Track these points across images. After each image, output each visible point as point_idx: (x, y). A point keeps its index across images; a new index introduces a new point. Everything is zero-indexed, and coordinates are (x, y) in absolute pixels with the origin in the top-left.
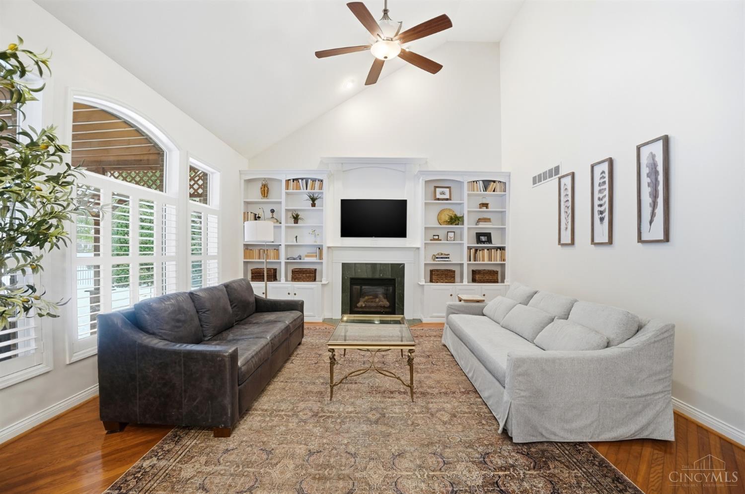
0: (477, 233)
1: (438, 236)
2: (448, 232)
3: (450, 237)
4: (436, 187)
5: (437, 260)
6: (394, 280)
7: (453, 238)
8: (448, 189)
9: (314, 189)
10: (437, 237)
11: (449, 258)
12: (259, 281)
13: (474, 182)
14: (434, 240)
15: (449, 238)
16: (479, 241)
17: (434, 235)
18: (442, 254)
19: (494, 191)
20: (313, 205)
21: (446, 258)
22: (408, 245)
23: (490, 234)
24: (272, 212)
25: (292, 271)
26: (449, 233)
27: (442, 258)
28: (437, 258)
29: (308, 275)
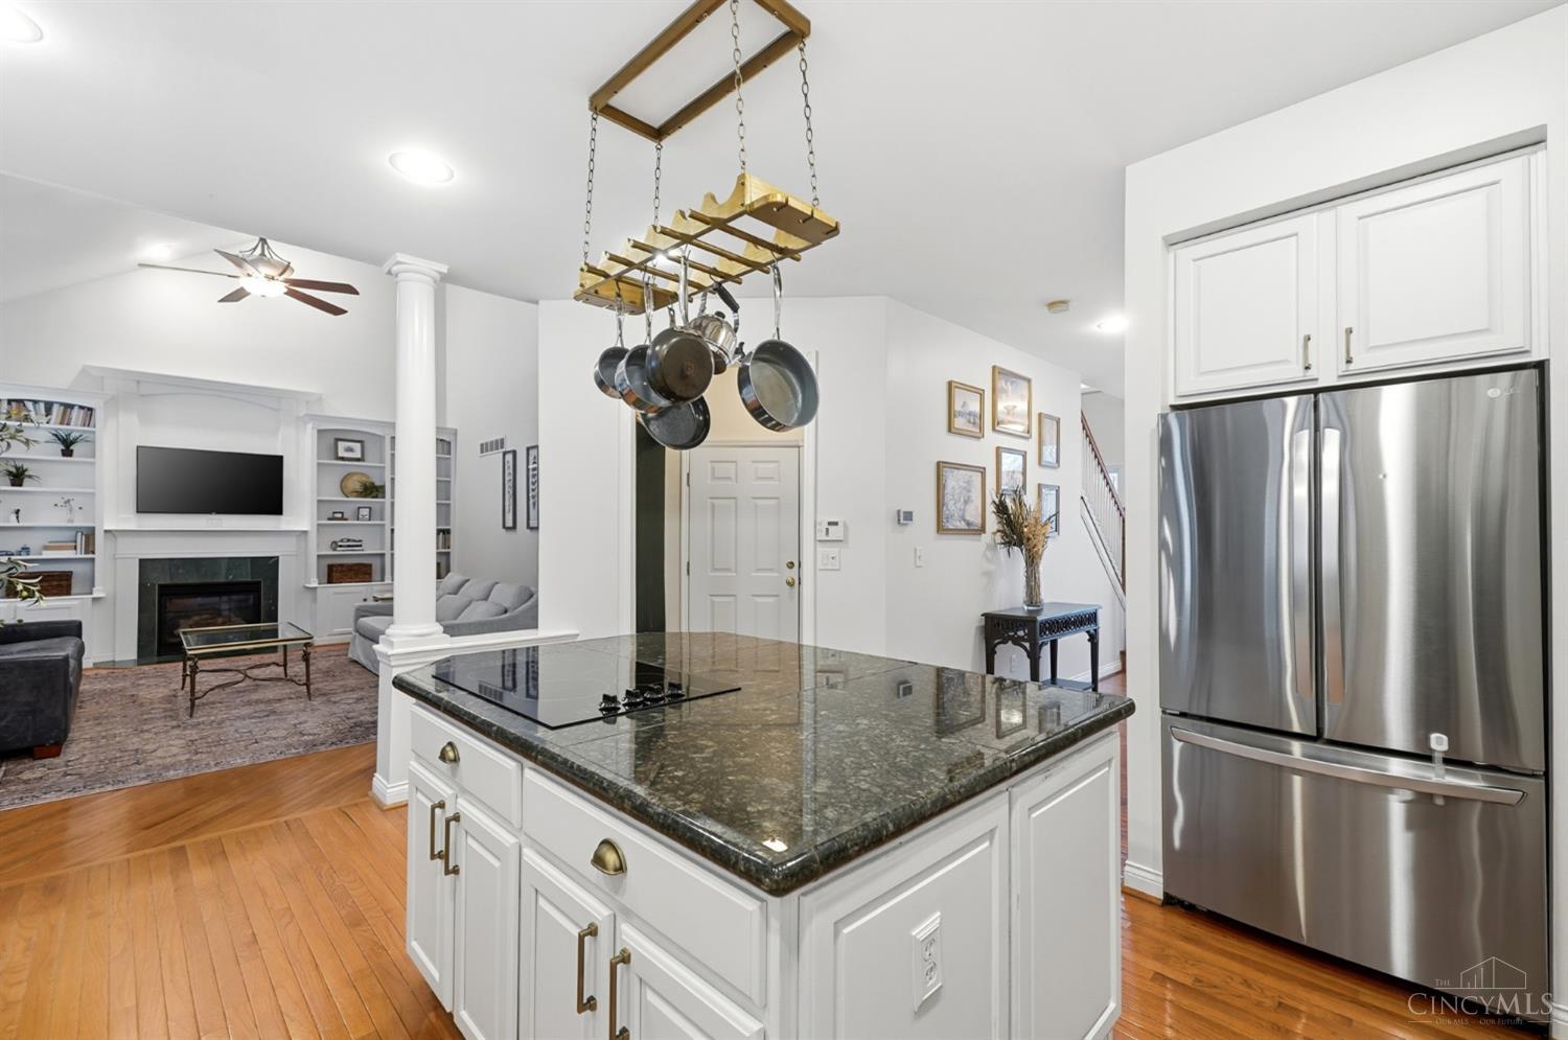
1: (342, 513)
2: (359, 507)
3: (363, 516)
4: (337, 440)
5: (339, 549)
6: (258, 583)
7: (368, 517)
8: (359, 445)
9: (69, 425)
10: (340, 515)
11: (360, 546)
14: (335, 519)
15: (360, 516)
17: (334, 513)
18: (349, 540)
20: (67, 453)
21: (357, 546)
22: (284, 527)
26: (361, 509)
27: (349, 546)
28: (340, 546)
29: (56, 583)
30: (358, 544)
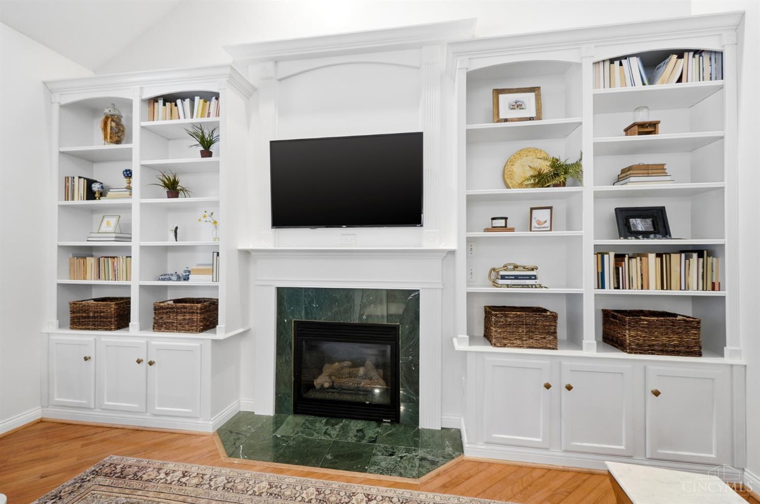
0: (618, 210)
1: (506, 219)
2: (532, 209)
3: (539, 223)
4: (498, 92)
5: (501, 282)
6: (395, 329)
7: (548, 224)
8: (532, 95)
9: (209, 116)
10: (501, 223)
11: (535, 277)
12: (85, 329)
13: (612, 61)
14: (495, 229)
15: (534, 224)
16: (626, 230)
17: (493, 219)
18: (516, 267)
19: (680, 80)
20: (206, 153)
21: (529, 277)
22: (426, 246)
23: (662, 210)
24: (126, 177)
25: (155, 309)
26: (534, 211)
27: (517, 277)
28: (503, 277)
29: (188, 317)
30: (528, 276)
